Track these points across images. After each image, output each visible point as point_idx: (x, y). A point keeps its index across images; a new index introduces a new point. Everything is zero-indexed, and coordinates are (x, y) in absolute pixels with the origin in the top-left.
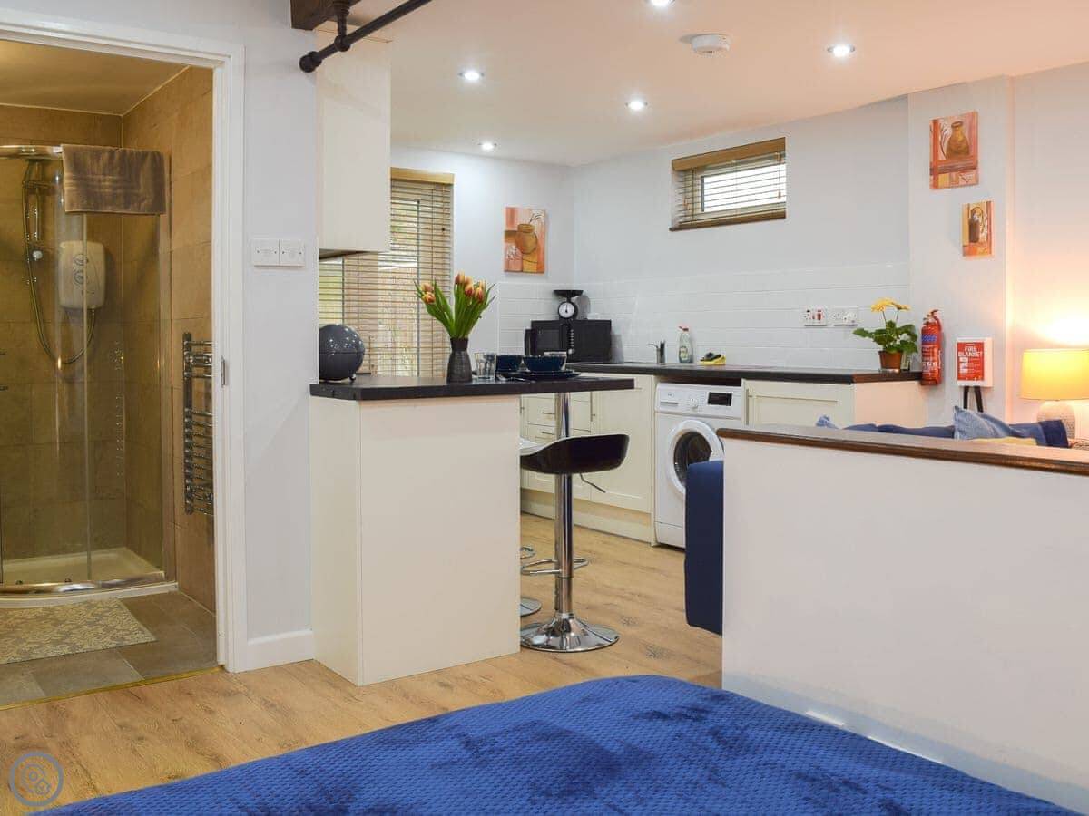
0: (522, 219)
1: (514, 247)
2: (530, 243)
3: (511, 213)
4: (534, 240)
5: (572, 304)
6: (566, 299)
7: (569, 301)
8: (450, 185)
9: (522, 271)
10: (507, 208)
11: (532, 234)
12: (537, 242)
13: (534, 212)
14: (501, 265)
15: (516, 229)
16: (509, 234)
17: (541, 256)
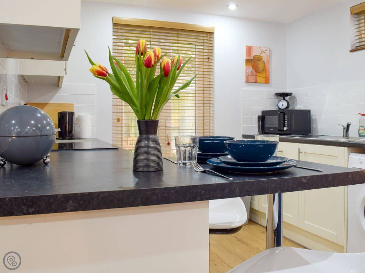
0: (255, 53)
1: (251, 69)
2: (261, 66)
3: (249, 49)
4: (263, 65)
5: (286, 101)
6: (282, 98)
7: (284, 99)
8: (212, 33)
9: (256, 82)
10: (247, 46)
11: (262, 61)
12: (265, 66)
13: (263, 48)
14: (244, 79)
15: (252, 58)
16: (248, 61)
17: (267, 74)
